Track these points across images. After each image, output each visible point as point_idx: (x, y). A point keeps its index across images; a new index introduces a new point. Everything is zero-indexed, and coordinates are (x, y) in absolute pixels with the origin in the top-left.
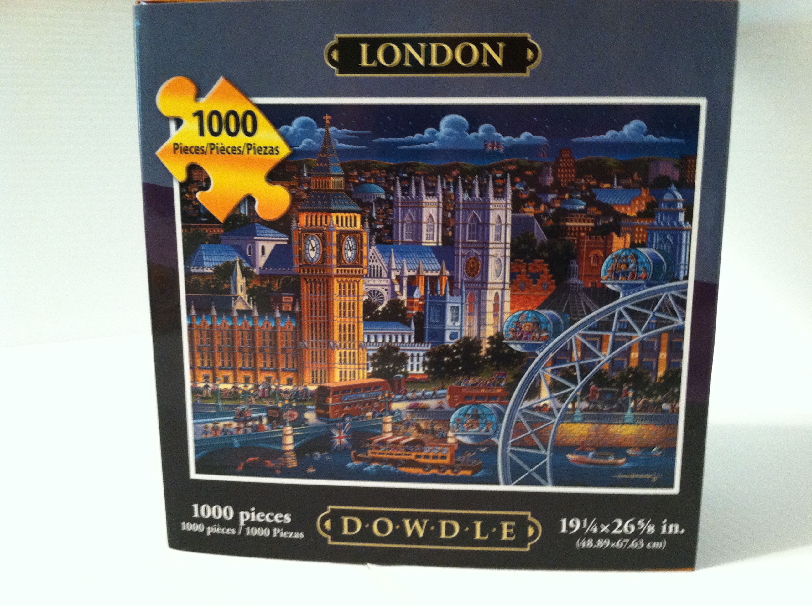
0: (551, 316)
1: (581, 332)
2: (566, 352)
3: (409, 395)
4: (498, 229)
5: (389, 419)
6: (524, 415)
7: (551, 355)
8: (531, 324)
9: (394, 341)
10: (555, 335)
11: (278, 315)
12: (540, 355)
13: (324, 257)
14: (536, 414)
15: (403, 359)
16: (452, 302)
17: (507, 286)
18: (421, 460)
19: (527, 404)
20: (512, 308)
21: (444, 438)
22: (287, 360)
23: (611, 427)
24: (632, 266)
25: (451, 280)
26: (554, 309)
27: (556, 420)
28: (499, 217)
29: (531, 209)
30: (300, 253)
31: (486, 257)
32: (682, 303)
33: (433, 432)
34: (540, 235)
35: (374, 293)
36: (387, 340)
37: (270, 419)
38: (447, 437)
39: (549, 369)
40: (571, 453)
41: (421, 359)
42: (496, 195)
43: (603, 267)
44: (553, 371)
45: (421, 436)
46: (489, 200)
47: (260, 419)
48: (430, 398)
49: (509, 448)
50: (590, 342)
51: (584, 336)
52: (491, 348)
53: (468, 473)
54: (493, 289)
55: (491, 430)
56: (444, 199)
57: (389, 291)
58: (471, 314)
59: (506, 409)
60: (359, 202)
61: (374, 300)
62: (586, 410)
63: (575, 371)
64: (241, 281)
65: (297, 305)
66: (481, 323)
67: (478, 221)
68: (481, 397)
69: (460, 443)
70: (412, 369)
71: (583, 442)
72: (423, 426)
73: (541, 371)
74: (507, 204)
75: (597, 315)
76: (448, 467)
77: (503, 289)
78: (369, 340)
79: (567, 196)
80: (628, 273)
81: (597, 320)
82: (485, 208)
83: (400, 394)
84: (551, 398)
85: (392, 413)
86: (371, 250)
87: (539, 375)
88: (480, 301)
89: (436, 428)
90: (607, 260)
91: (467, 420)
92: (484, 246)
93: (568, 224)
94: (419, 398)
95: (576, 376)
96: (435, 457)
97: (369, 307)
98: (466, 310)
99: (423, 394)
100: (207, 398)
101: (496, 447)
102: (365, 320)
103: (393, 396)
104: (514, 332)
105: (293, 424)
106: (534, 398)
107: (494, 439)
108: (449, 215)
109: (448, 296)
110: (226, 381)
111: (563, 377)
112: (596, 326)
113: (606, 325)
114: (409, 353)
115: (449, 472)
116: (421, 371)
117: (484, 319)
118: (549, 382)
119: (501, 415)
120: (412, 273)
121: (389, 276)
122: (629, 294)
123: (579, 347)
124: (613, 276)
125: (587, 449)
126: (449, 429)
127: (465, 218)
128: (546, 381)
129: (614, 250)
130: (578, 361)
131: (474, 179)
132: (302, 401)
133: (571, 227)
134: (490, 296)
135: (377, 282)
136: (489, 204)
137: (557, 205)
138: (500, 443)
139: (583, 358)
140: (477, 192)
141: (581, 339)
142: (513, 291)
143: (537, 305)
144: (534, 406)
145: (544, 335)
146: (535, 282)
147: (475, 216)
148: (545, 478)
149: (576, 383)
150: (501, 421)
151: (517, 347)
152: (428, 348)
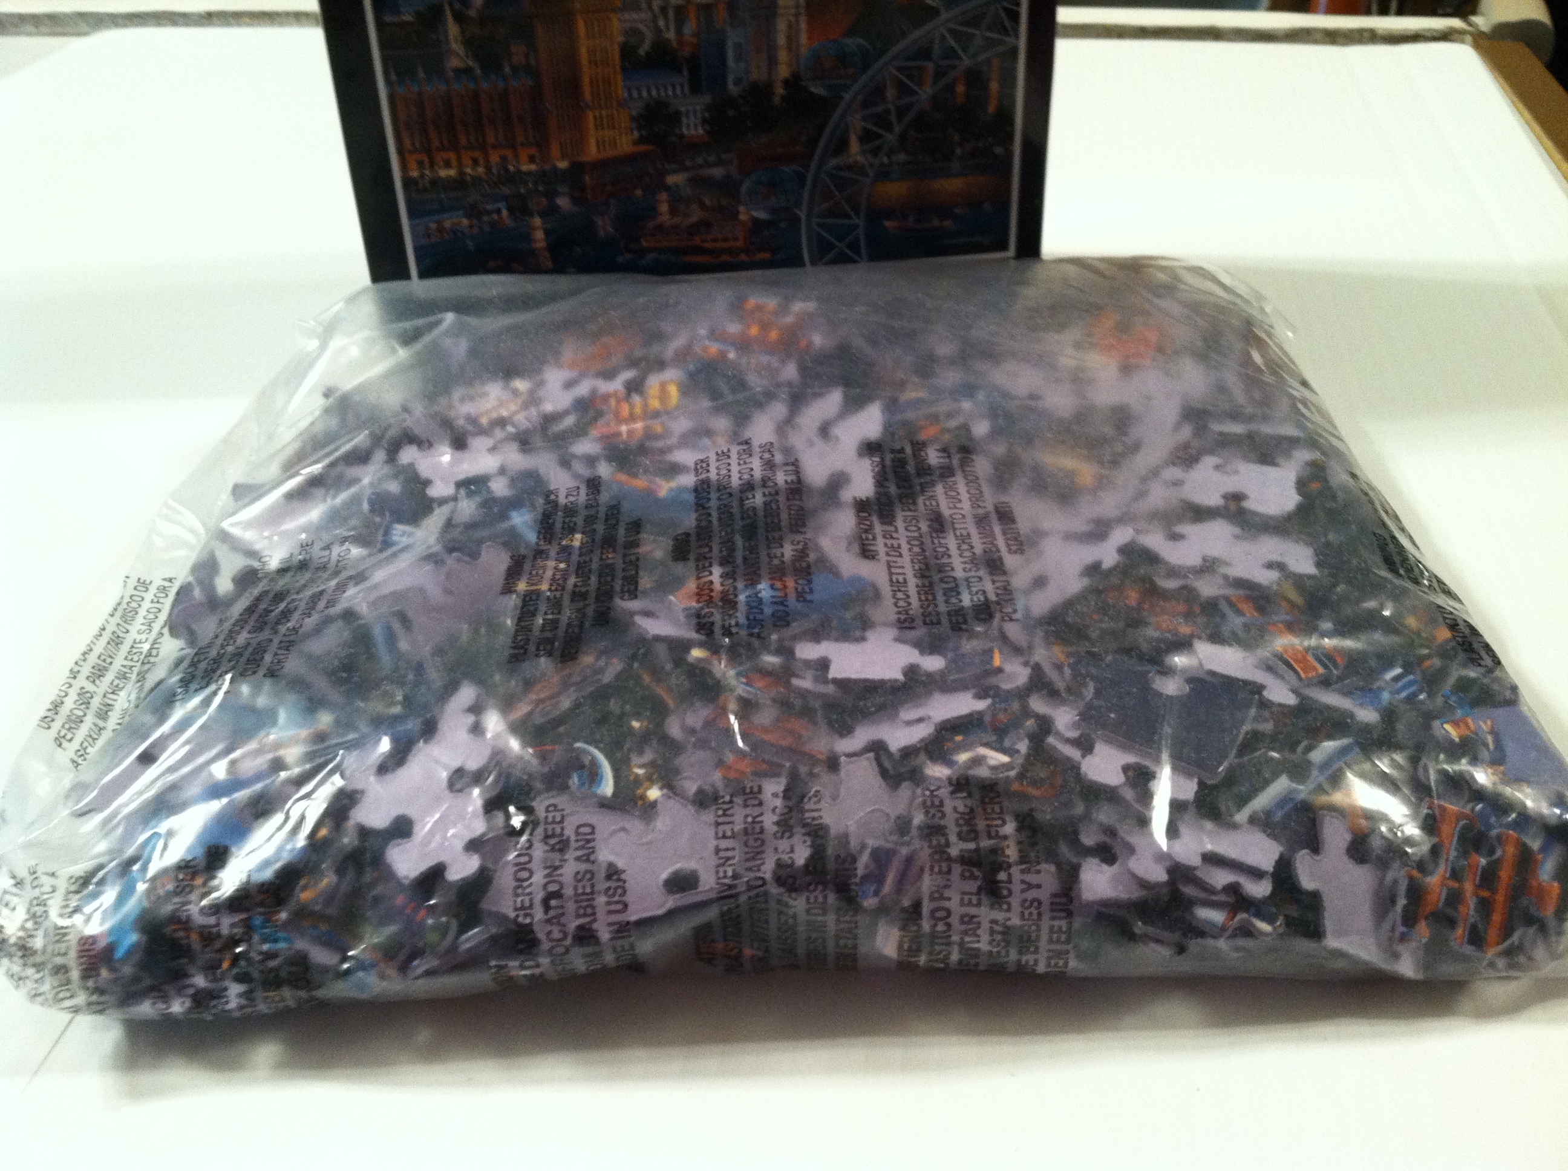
0: (859, 46)
1: (896, 63)
2: (877, 92)
3: (687, 163)
5: (664, 196)
6: (831, 177)
7: (861, 97)
8: (834, 59)
9: (662, 93)
10: (864, 70)
12: (847, 98)
14: (848, 174)
15: (675, 118)
16: (733, 36)
17: (802, 10)
18: (708, 245)
19: (833, 163)
20: (809, 37)
21: (735, 215)
22: (525, 129)
23: (934, 182)
25: (731, 7)
26: (861, 36)
27: (869, 180)
32: (1014, 16)
33: (720, 209)
35: (632, 32)
36: (654, 93)
37: (510, 209)
38: (738, 212)
39: (859, 116)
40: (889, 218)
41: (699, 115)
44: (863, 119)
45: (706, 216)
47: (499, 211)
48: (715, 165)
49: (815, 220)
50: (908, 76)
51: (900, 69)
52: (787, 93)
53: (766, 255)
54: (784, 15)
55: (791, 199)
57: (652, 26)
58: (757, 51)
59: (808, 170)
61: (633, 41)
62: (905, 163)
63: (890, 114)
64: (453, 29)
65: (532, 56)
66: (772, 61)
68: (776, 159)
69: (755, 221)
70: (688, 129)
71: (901, 204)
72: (708, 202)
73: (848, 119)
75: (914, 41)
76: (742, 253)
77: (797, 15)
78: (630, 94)
81: (913, 47)
83: (674, 163)
84: (863, 152)
85: (667, 188)
87: (847, 125)
88: (768, 32)
89: (724, 202)
91: (762, 189)
94: (701, 166)
95: (891, 121)
96: (725, 240)
97: (627, 52)
98: (751, 46)
99: (705, 161)
100: (425, 190)
101: (799, 220)
102: (624, 69)
103: (667, 166)
104: (814, 71)
105: (543, 215)
106: (841, 154)
107: (795, 211)
109: (728, 28)
110: (448, 165)
111: (875, 124)
112: (912, 55)
113: (924, 53)
114: (683, 109)
115: (743, 257)
116: (701, 131)
117: (776, 57)
118: (859, 132)
119: (802, 178)
121: (650, 8)
122: (952, 9)
123: (894, 84)
125: (908, 211)
126: (739, 202)
128: (855, 131)
130: (893, 102)
132: (550, 182)
134: (781, 25)
135: (635, 16)
138: (803, 215)
139: (898, 97)
141: (895, 72)
142: (809, 16)
143: (839, 32)
144: (843, 164)
145: (850, 71)
148: (859, 253)
149: (891, 130)
150: (803, 186)
151: (817, 90)
152: (707, 99)
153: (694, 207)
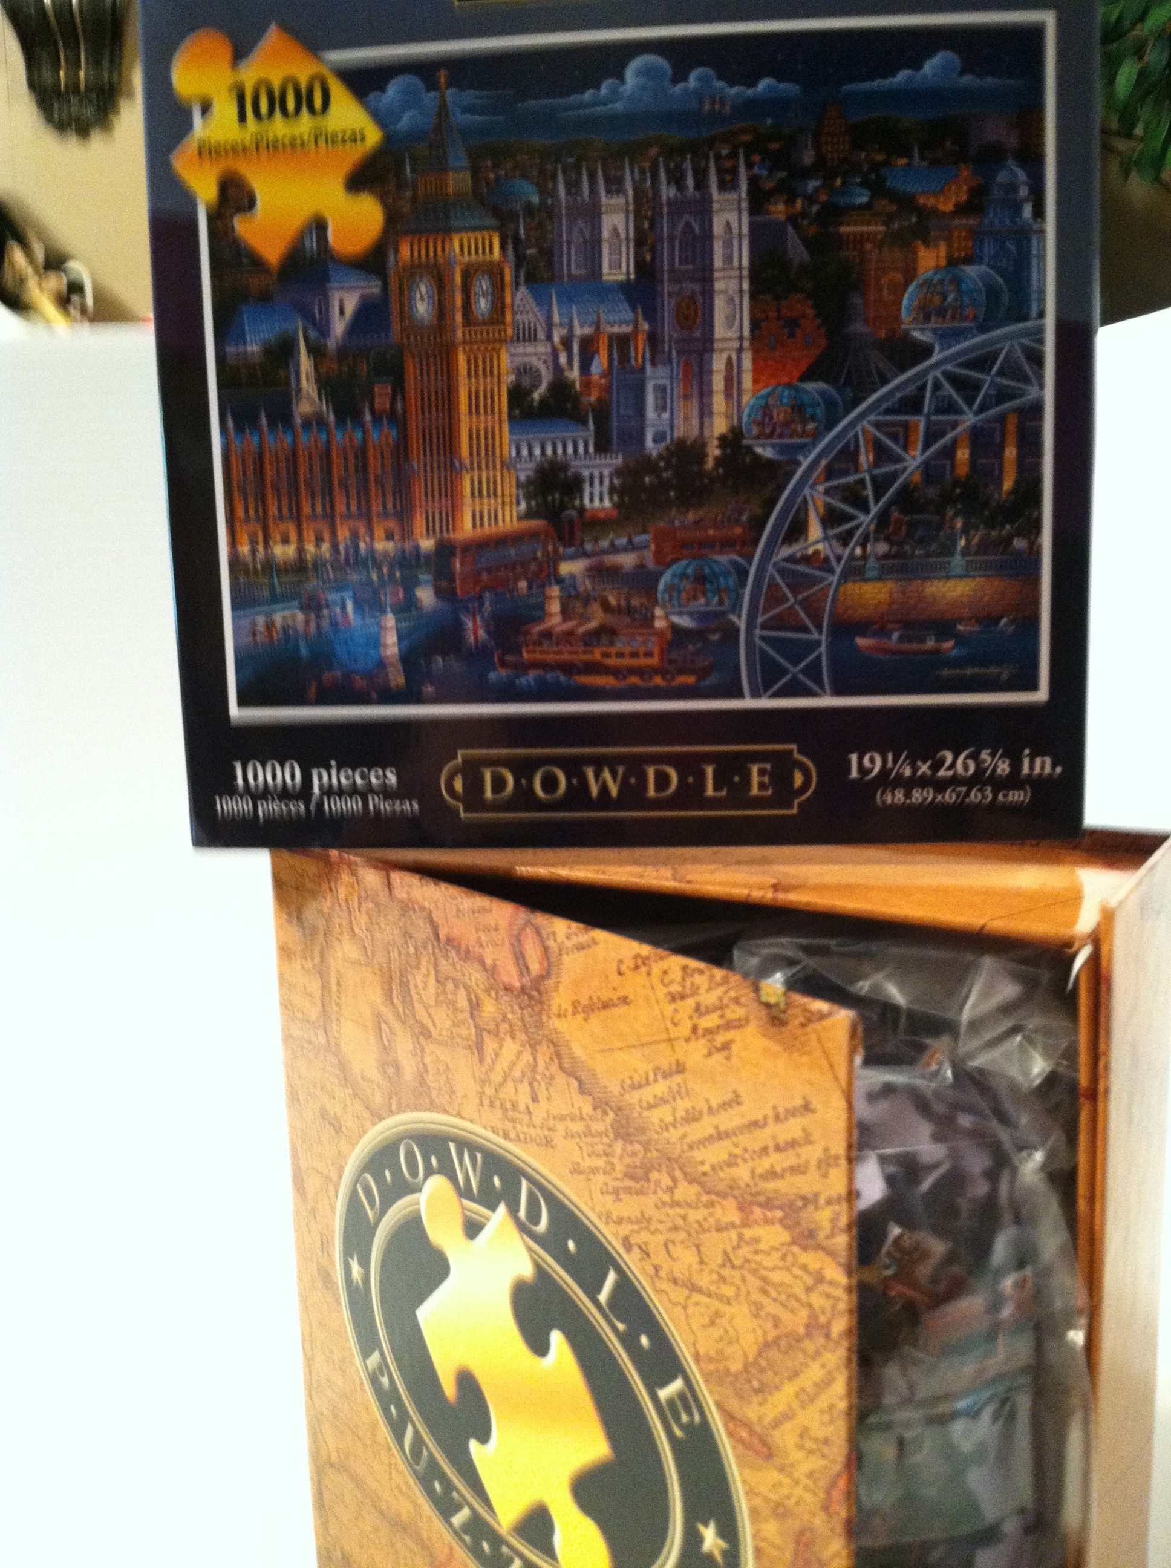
0: (822, 393)
1: (872, 417)
2: (847, 456)
3: (588, 547)
4: (728, 244)
5: (555, 591)
6: (782, 572)
7: (824, 462)
8: (789, 410)
9: (560, 451)
10: (830, 425)
11: (368, 417)
12: (805, 463)
13: (442, 312)
14: (802, 568)
15: (575, 485)
16: (656, 377)
17: (746, 344)
18: (612, 662)
19: (785, 552)
20: (755, 381)
21: (648, 620)
22: (384, 495)
23: (927, 584)
24: (951, 296)
25: (653, 339)
26: (825, 380)
27: (835, 579)
28: (728, 224)
29: (781, 207)
30: (402, 305)
31: (708, 294)
32: (1037, 360)
33: (630, 611)
34: (797, 251)
35: (525, 371)
36: (549, 451)
37: (358, 605)
38: (653, 617)
39: (821, 488)
40: (863, 635)
41: (607, 482)
42: (723, 186)
43: (905, 302)
44: (827, 492)
45: (610, 620)
46: (710, 196)
47: (343, 604)
48: (625, 550)
49: (758, 632)
50: (887, 434)
52: (724, 455)
53: (690, 680)
54: (722, 350)
55: (726, 601)
56: (636, 196)
57: (550, 363)
58: (687, 397)
59: (750, 564)
60: (497, 212)
61: (526, 382)
62: (886, 556)
63: (865, 487)
64: (305, 363)
65: (399, 398)
66: (705, 411)
67: (693, 231)
68: (707, 544)
69: (675, 628)
70: (592, 500)
71: (882, 614)
72: (613, 601)
73: (807, 491)
74: (739, 200)
75: (898, 388)
76: (655, 671)
77: (740, 350)
78: (518, 453)
79: (838, 182)
80: (945, 310)
81: (899, 395)
82: (704, 211)
83: (571, 545)
84: (826, 538)
85: (560, 581)
86: (519, 295)
87: (805, 500)
88: (701, 373)
89: (635, 602)
90: (911, 289)
91: (687, 585)
92: (705, 276)
93: (844, 229)
94: (605, 552)
95: (867, 497)
96: (634, 655)
97: (518, 395)
98: (679, 390)
99: (612, 544)
101: (737, 630)
102: (511, 417)
103: (561, 550)
104: (761, 424)
105: (397, 611)
106: (797, 540)
107: (733, 618)
108: (646, 225)
109: (648, 367)
110: (285, 541)
111: (844, 500)
112: (896, 406)
113: (912, 404)
114: (586, 473)
115: (658, 680)
116: (607, 503)
117: (710, 405)
118: (821, 510)
119: (743, 573)
120: (588, 331)
121: (549, 337)
122: (950, 346)
123: (870, 445)
124: (921, 316)
125: (890, 626)
126: (656, 602)
127: (672, 227)
128: (816, 509)
129: (921, 271)
130: (869, 471)
131: (684, 160)
132: (410, 567)
133: (848, 234)
134: (718, 364)
135: (530, 349)
136: (711, 202)
137: (823, 198)
138: (742, 625)
139: (876, 464)
140: (690, 182)
141: (873, 430)
142: (756, 352)
143: (796, 374)
144: (798, 555)
145: (811, 426)
146: (792, 335)
147: (688, 225)
148: (820, 684)
149: (866, 510)
150: (743, 583)
151: (766, 452)
152: (618, 461)
153: (596, 608)
